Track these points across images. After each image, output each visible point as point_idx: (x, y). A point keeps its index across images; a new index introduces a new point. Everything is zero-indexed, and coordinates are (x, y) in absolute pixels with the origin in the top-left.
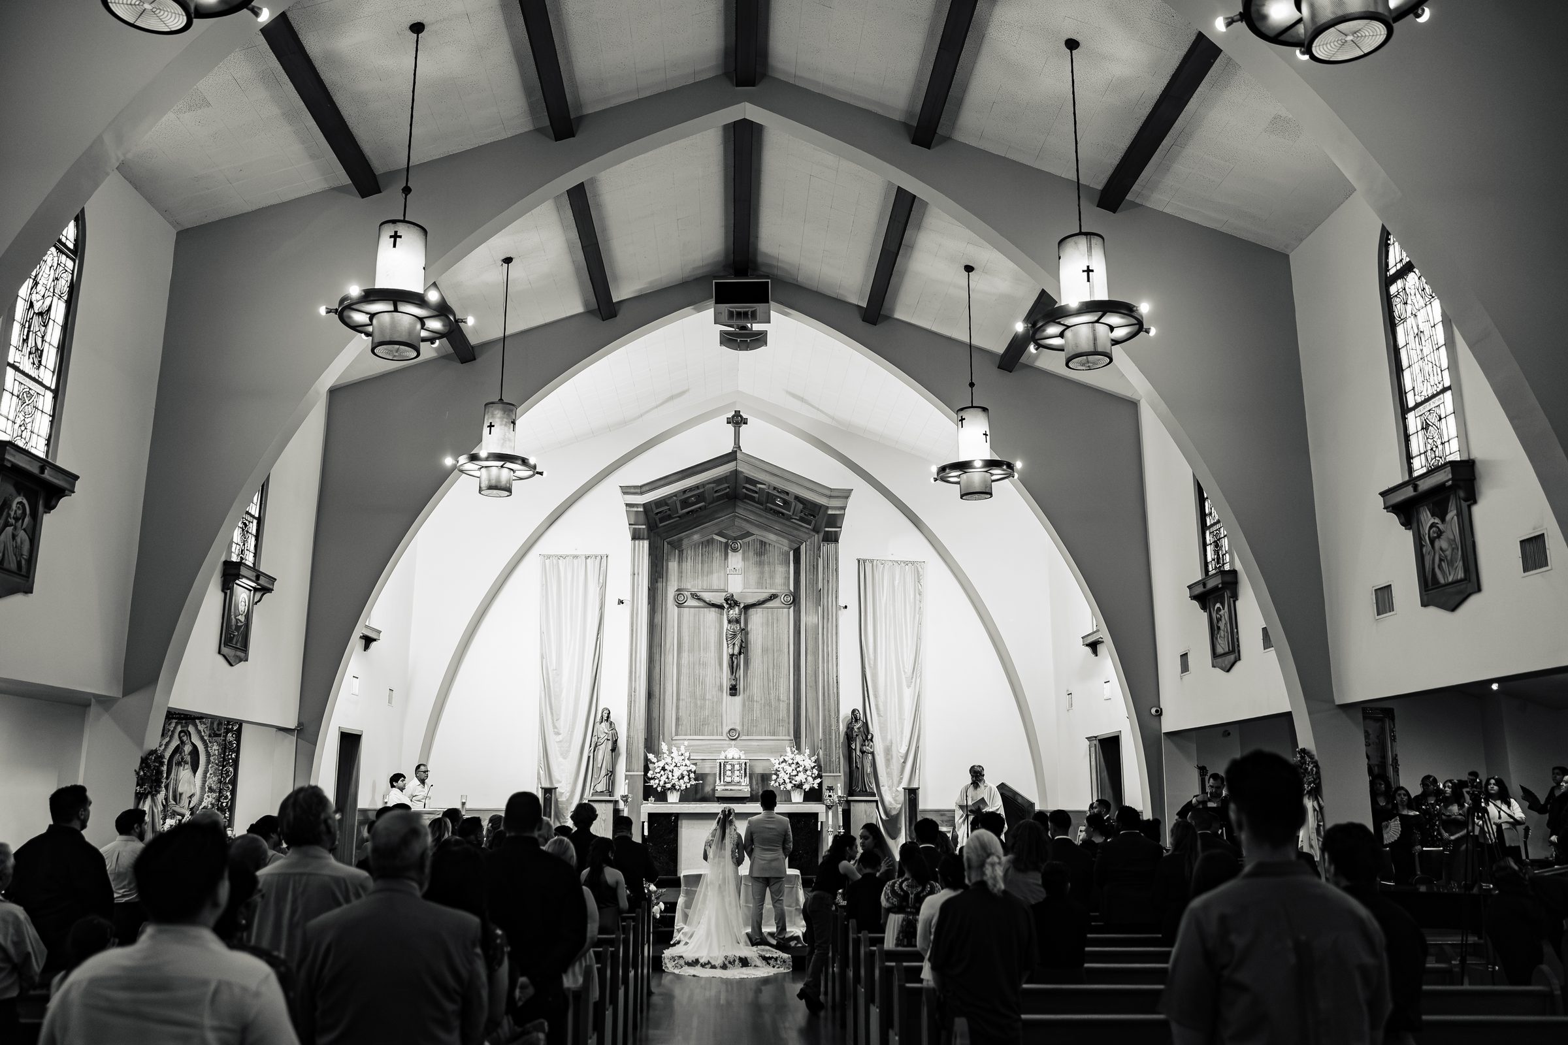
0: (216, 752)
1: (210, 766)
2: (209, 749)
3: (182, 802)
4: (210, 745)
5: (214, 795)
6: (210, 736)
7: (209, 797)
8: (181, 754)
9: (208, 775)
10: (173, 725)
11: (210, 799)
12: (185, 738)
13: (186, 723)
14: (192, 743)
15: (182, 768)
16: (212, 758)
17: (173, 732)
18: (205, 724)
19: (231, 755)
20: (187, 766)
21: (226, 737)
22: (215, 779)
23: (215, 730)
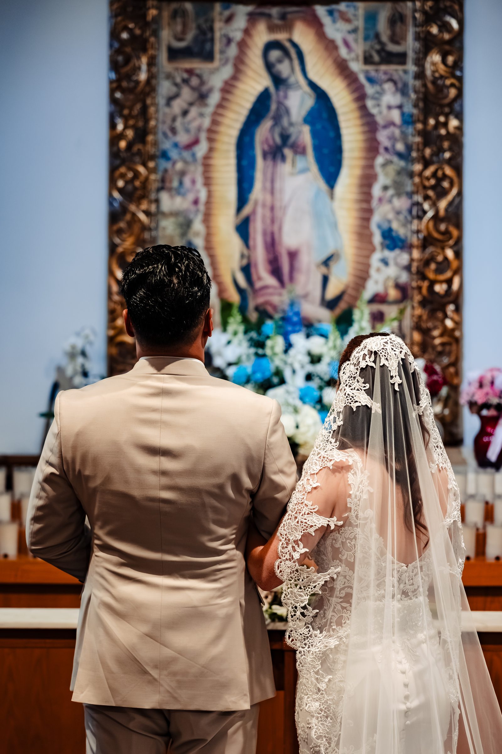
0: (396, 116)
1: (380, 160)
2: (370, 103)
3: (301, 278)
4: (370, 90)
5: (404, 258)
6: (368, 60)
7: (385, 262)
8: (277, 119)
9: (376, 191)
10: (241, 22)
11: (392, 271)
12: (284, 69)
13: (283, 17)
14: (313, 86)
15: (285, 168)
16: (383, 137)
17: (243, 45)
18: (348, 21)
19: (445, 125)
20: (301, 163)
21: (420, 62)
22: (402, 203)
23: (385, 38)
